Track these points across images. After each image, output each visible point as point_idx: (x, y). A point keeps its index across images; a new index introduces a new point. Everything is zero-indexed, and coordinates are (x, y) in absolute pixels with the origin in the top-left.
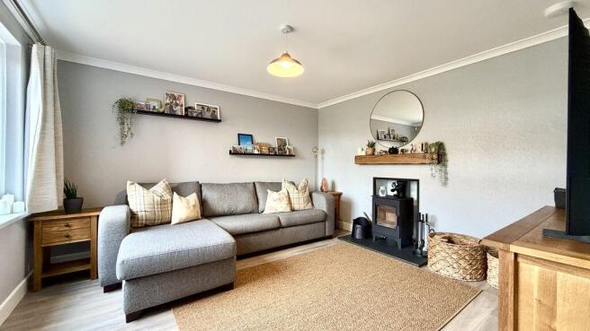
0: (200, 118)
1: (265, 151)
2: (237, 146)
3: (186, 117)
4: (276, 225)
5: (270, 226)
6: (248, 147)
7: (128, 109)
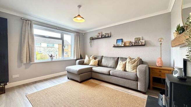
0: (105, 37)
1: (127, 44)
2: (115, 44)
3: (102, 38)
4: (107, 73)
5: (105, 73)
6: (120, 44)
7: (92, 39)
